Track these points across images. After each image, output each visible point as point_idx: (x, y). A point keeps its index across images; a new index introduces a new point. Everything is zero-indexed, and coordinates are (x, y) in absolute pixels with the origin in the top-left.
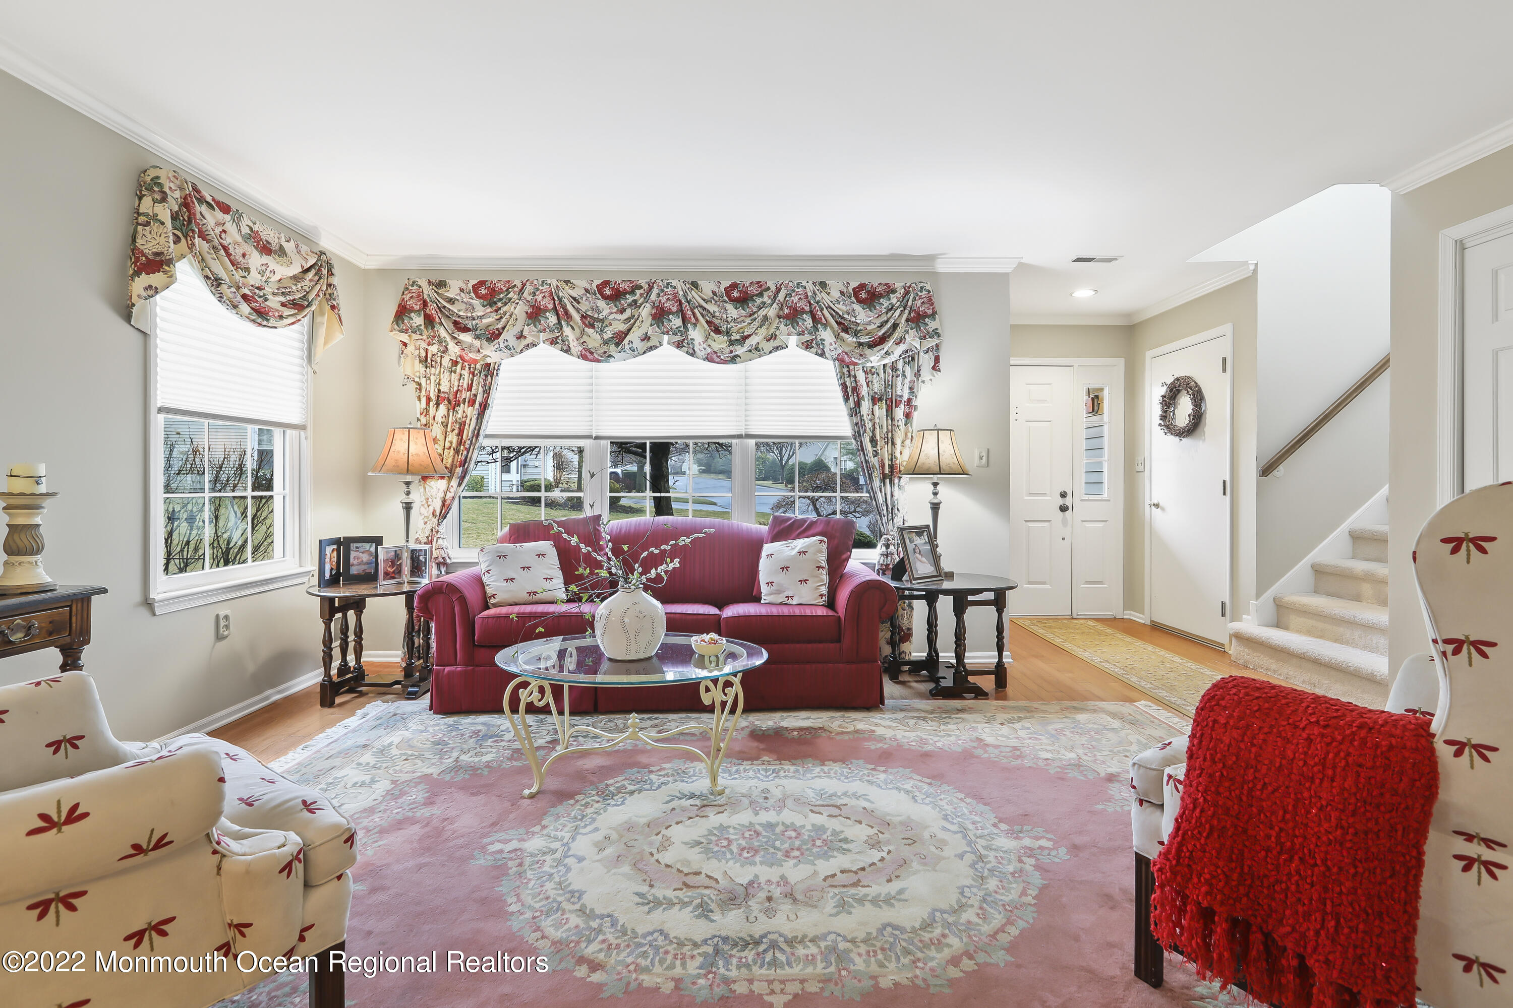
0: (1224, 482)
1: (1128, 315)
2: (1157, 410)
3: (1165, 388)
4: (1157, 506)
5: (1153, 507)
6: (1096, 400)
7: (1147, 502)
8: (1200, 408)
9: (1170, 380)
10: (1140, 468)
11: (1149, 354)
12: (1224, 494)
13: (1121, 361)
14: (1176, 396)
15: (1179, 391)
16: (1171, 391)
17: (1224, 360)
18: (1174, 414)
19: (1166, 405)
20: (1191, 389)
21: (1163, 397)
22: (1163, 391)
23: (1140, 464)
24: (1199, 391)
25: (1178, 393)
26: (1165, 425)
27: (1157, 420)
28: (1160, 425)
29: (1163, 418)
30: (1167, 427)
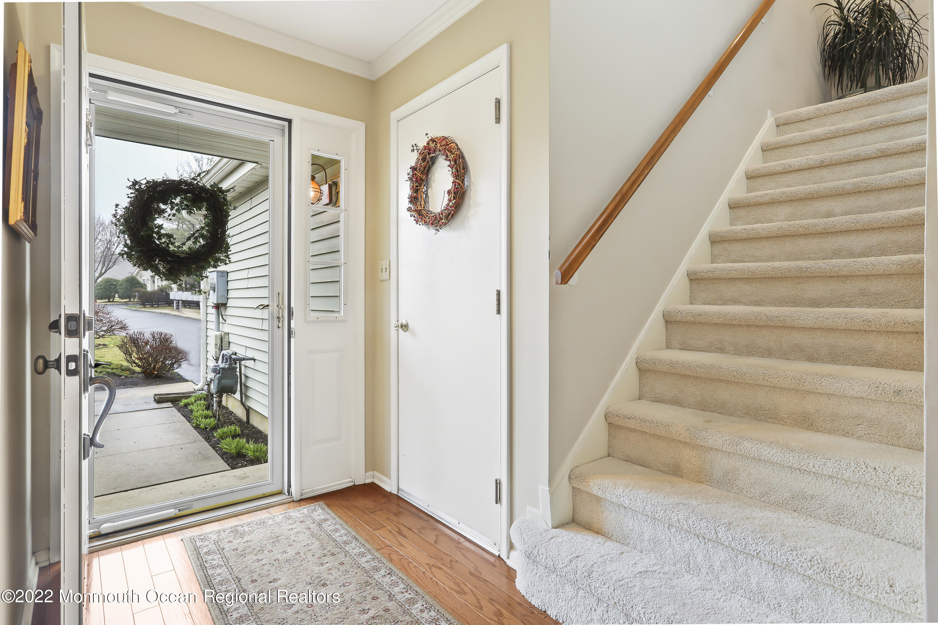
0: (499, 293)
1: (369, 64)
2: (405, 190)
3: (415, 155)
4: (405, 327)
5: (400, 330)
6: (334, 188)
7: (393, 323)
8: (463, 181)
9: (422, 143)
10: (385, 276)
11: (395, 115)
12: (499, 312)
13: (361, 127)
14: (429, 168)
15: (433, 160)
16: (424, 159)
17: (498, 102)
18: (427, 196)
19: (417, 181)
20: (451, 152)
21: (414, 169)
22: (413, 159)
23: (384, 270)
24: (461, 156)
25: (433, 164)
26: (416, 211)
27: (405, 203)
28: (409, 209)
29: (413, 199)
30: (419, 212)
